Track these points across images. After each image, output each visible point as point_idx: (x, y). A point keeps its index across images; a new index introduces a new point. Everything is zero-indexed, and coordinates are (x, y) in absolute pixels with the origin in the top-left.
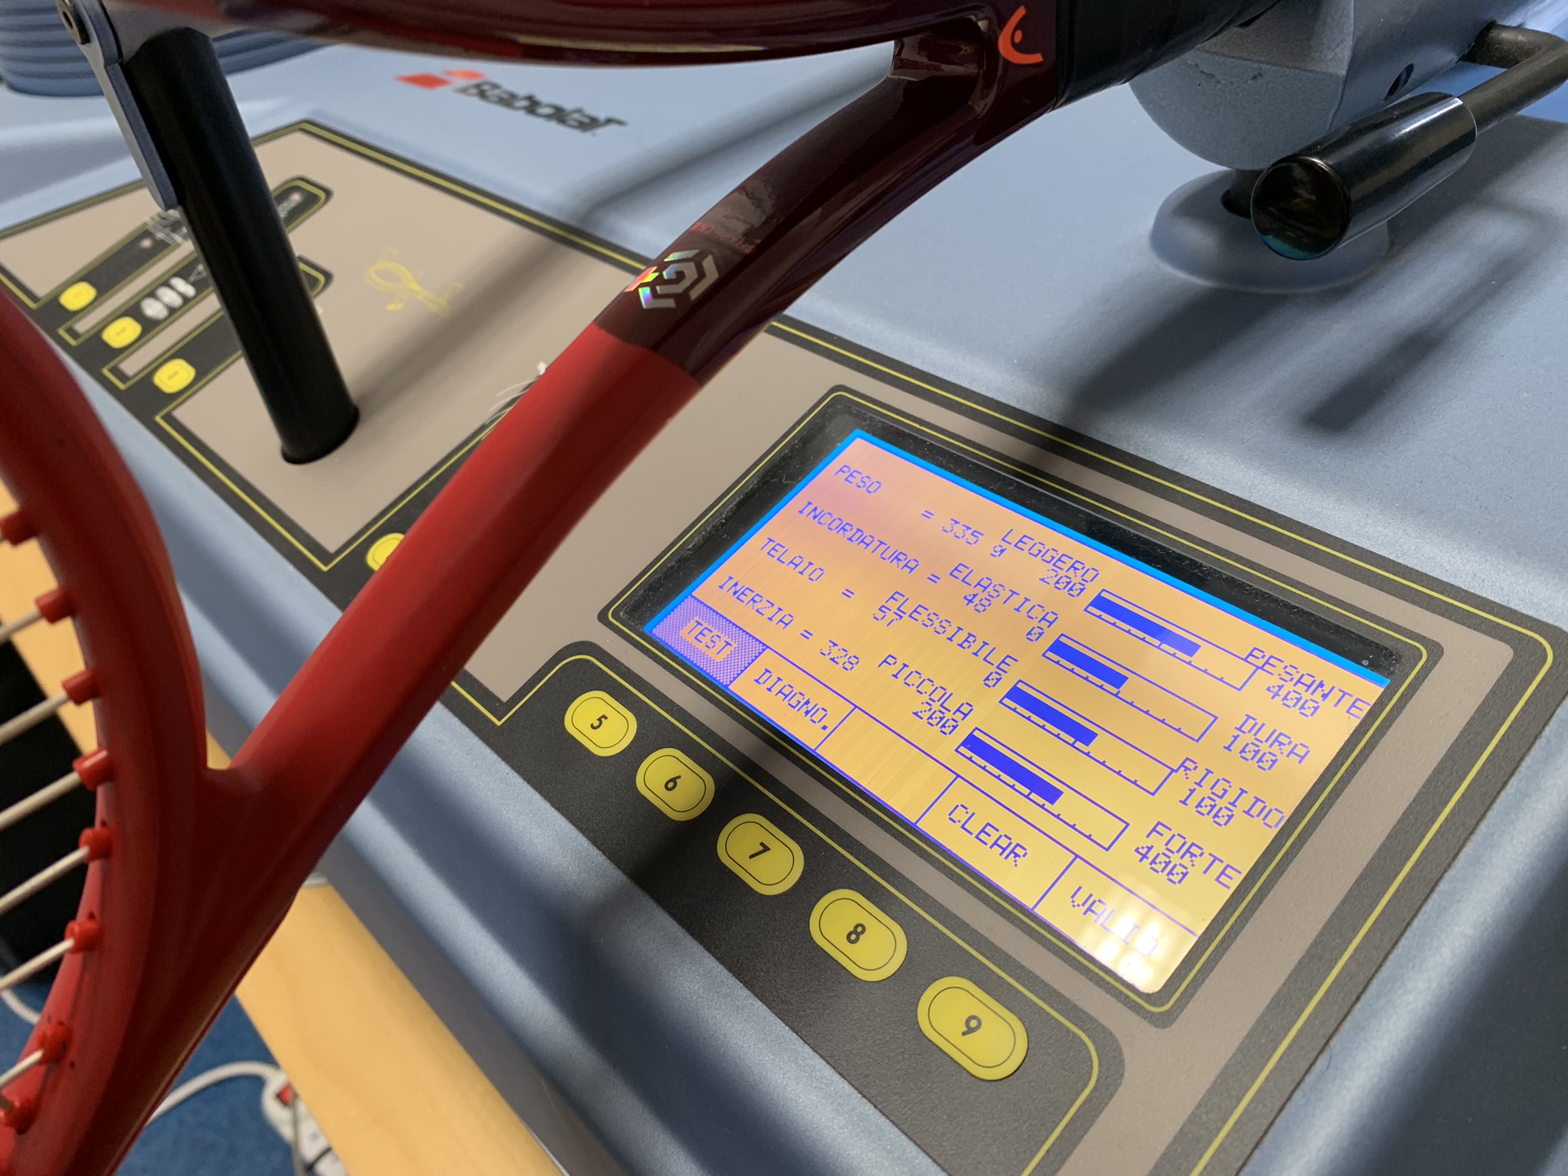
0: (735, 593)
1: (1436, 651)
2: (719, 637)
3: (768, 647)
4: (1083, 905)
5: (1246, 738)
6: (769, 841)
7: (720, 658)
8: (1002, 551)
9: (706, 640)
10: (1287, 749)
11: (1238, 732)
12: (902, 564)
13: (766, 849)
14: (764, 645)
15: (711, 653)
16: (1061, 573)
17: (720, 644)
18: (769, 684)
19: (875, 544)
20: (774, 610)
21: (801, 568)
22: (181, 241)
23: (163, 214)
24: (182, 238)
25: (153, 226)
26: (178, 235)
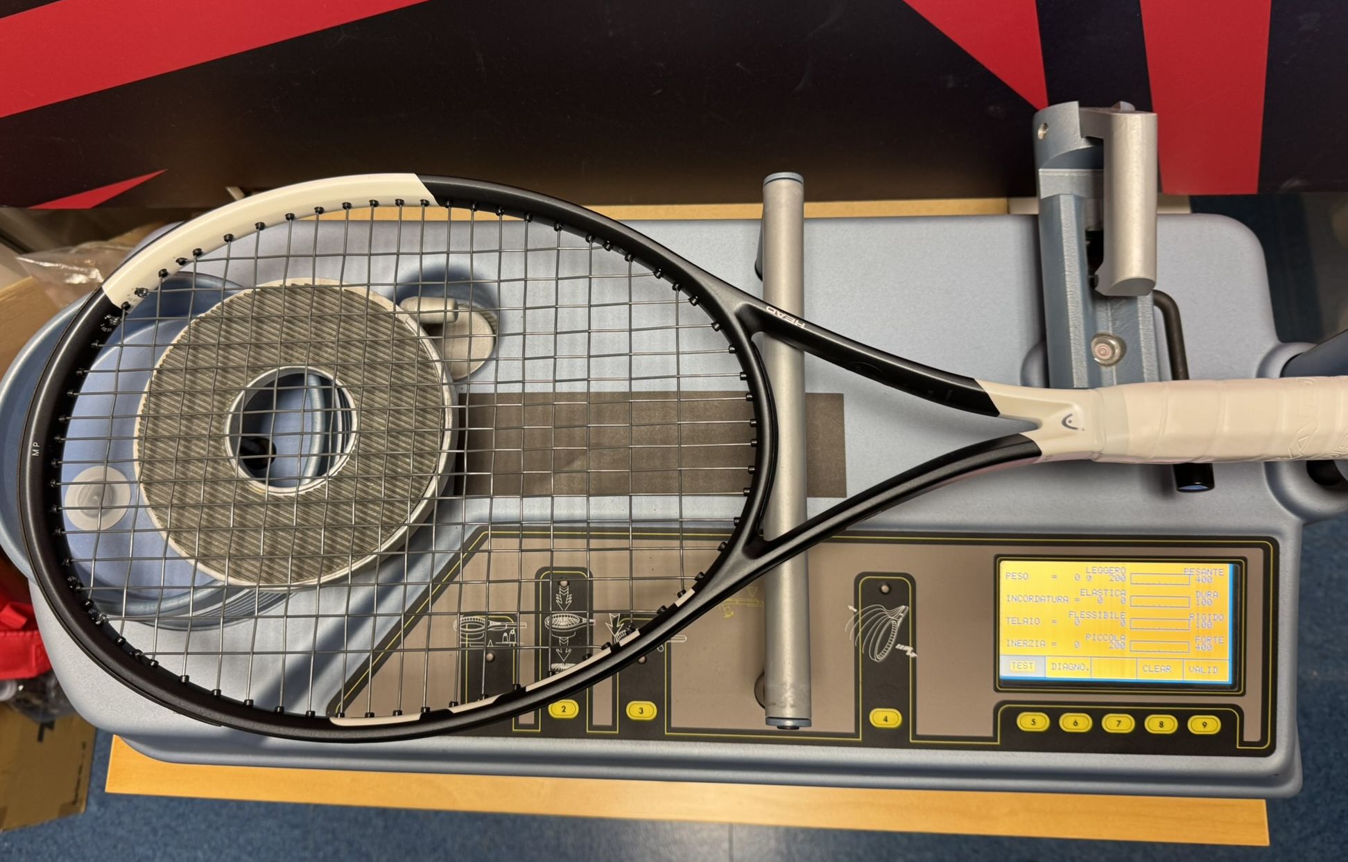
0: (1016, 645)
1: (1245, 559)
2: (1026, 663)
3: (1045, 656)
5: (1201, 599)
6: (1119, 719)
7: (1033, 669)
8: (1090, 577)
9: (1022, 667)
10: (1212, 595)
12: (1062, 600)
13: (1120, 722)
15: (1028, 671)
16: (1114, 574)
17: (1029, 665)
18: (1057, 668)
19: (1047, 598)
20: (1035, 642)
21: (1029, 622)
22: (514, 643)
23: (467, 634)
24: (512, 640)
25: (472, 645)
26: (505, 640)
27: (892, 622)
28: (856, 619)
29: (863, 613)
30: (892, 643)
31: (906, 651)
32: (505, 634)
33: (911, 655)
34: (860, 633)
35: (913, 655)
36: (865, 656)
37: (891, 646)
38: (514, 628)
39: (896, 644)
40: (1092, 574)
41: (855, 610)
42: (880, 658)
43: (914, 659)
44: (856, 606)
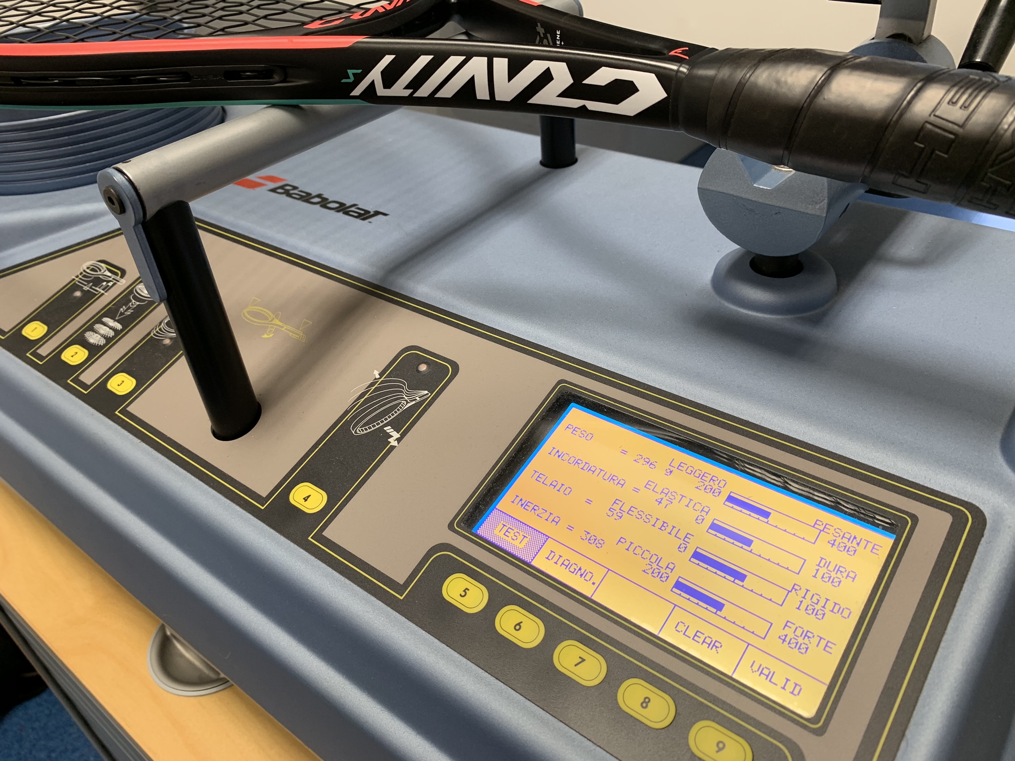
0: (522, 505)
1: (915, 519)
2: (519, 533)
3: (549, 537)
4: (758, 670)
5: (822, 570)
6: (584, 656)
7: (522, 546)
8: (671, 472)
9: (511, 535)
10: (845, 575)
11: (818, 567)
12: (616, 482)
13: (583, 660)
14: (546, 536)
15: (516, 543)
16: (707, 483)
17: (520, 538)
18: (555, 560)
19: (598, 471)
20: (548, 514)
21: (557, 488)
22: (102, 292)
23: (84, 273)
24: (103, 290)
25: (79, 282)
26: (99, 288)
27: (403, 402)
28: (372, 385)
29: (382, 382)
30: (385, 422)
31: (392, 436)
32: (104, 283)
33: (393, 442)
34: (363, 399)
35: (395, 443)
36: (348, 423)
37: (381, 424)
38: (115, 281)
39: (386, 425)
40: (675, 470)
41: (378, 376)
42: (359, 431)
43: (393, 447)
44: (381, 375)
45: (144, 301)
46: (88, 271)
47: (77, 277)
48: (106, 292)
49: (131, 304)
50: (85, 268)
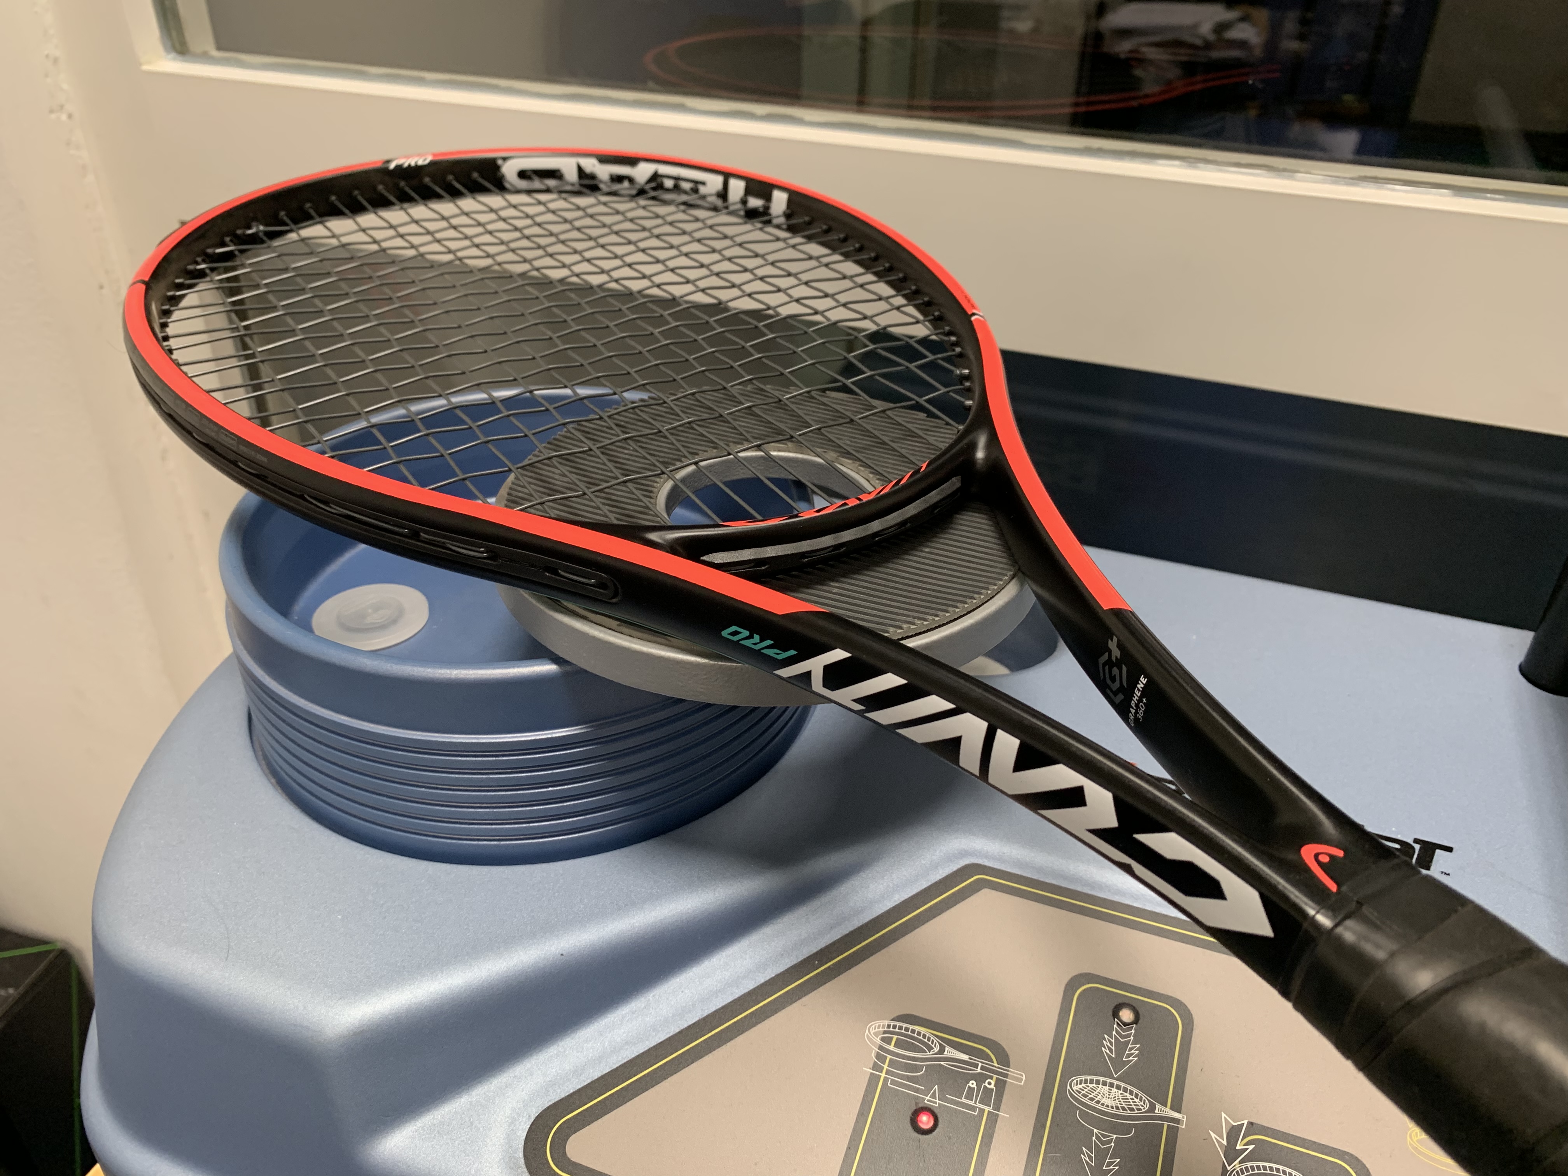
45: (1127, 1129)
46: (891, 1048)
47: (876, 1067)
48: (997, 1107)
49: (1094, 1138)
50: (878, 1041)
